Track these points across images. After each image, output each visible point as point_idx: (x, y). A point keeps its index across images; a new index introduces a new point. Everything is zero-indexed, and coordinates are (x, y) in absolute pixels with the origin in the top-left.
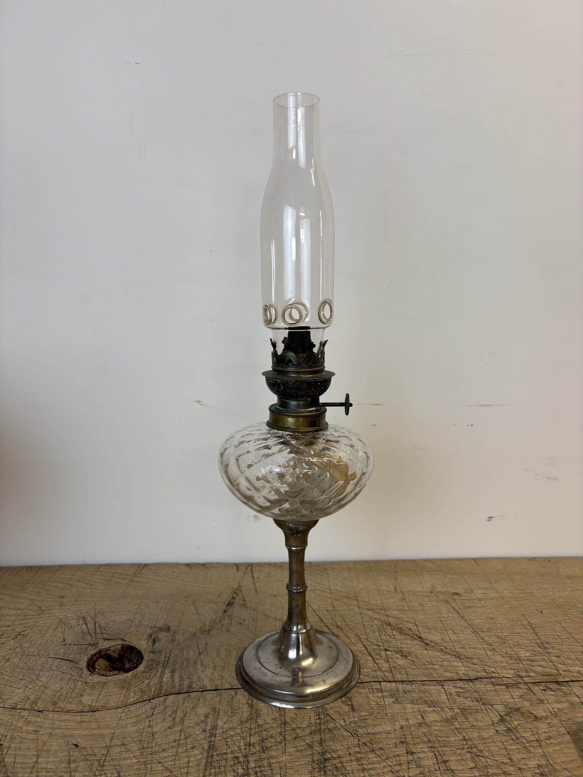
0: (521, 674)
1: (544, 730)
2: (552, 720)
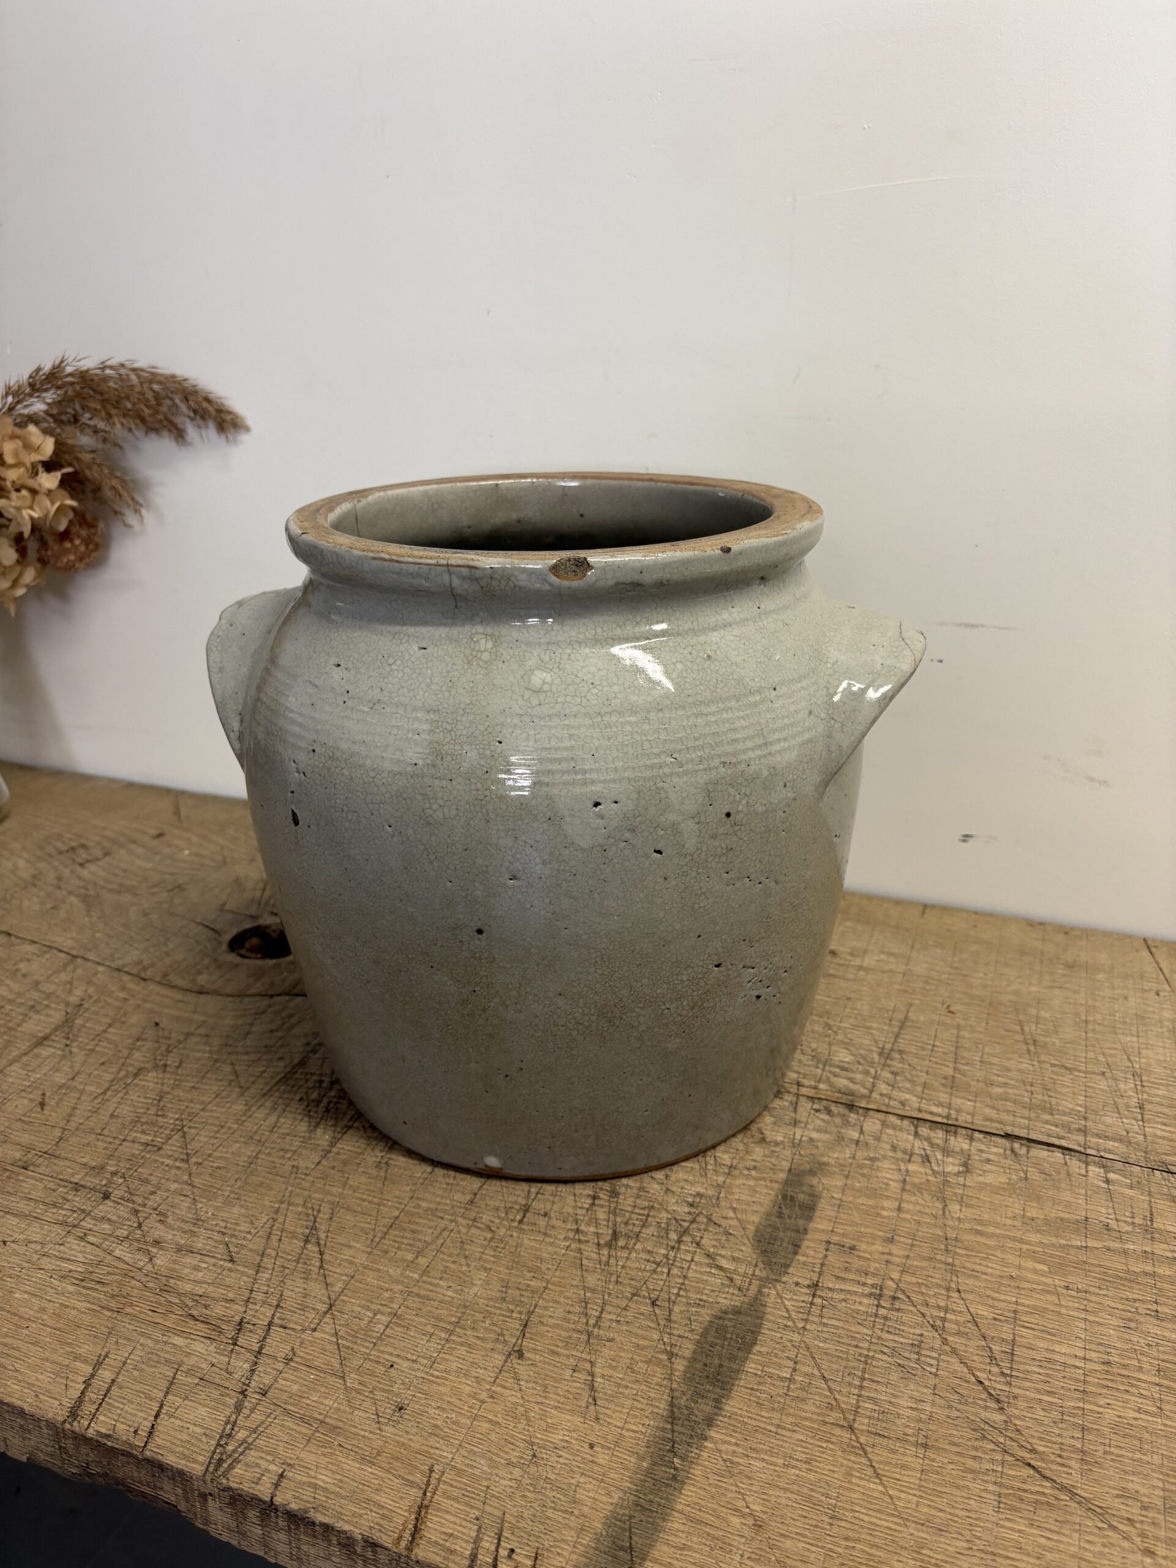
0: (806, 1082)
1: (755, 1157)
2: (784, 1149)
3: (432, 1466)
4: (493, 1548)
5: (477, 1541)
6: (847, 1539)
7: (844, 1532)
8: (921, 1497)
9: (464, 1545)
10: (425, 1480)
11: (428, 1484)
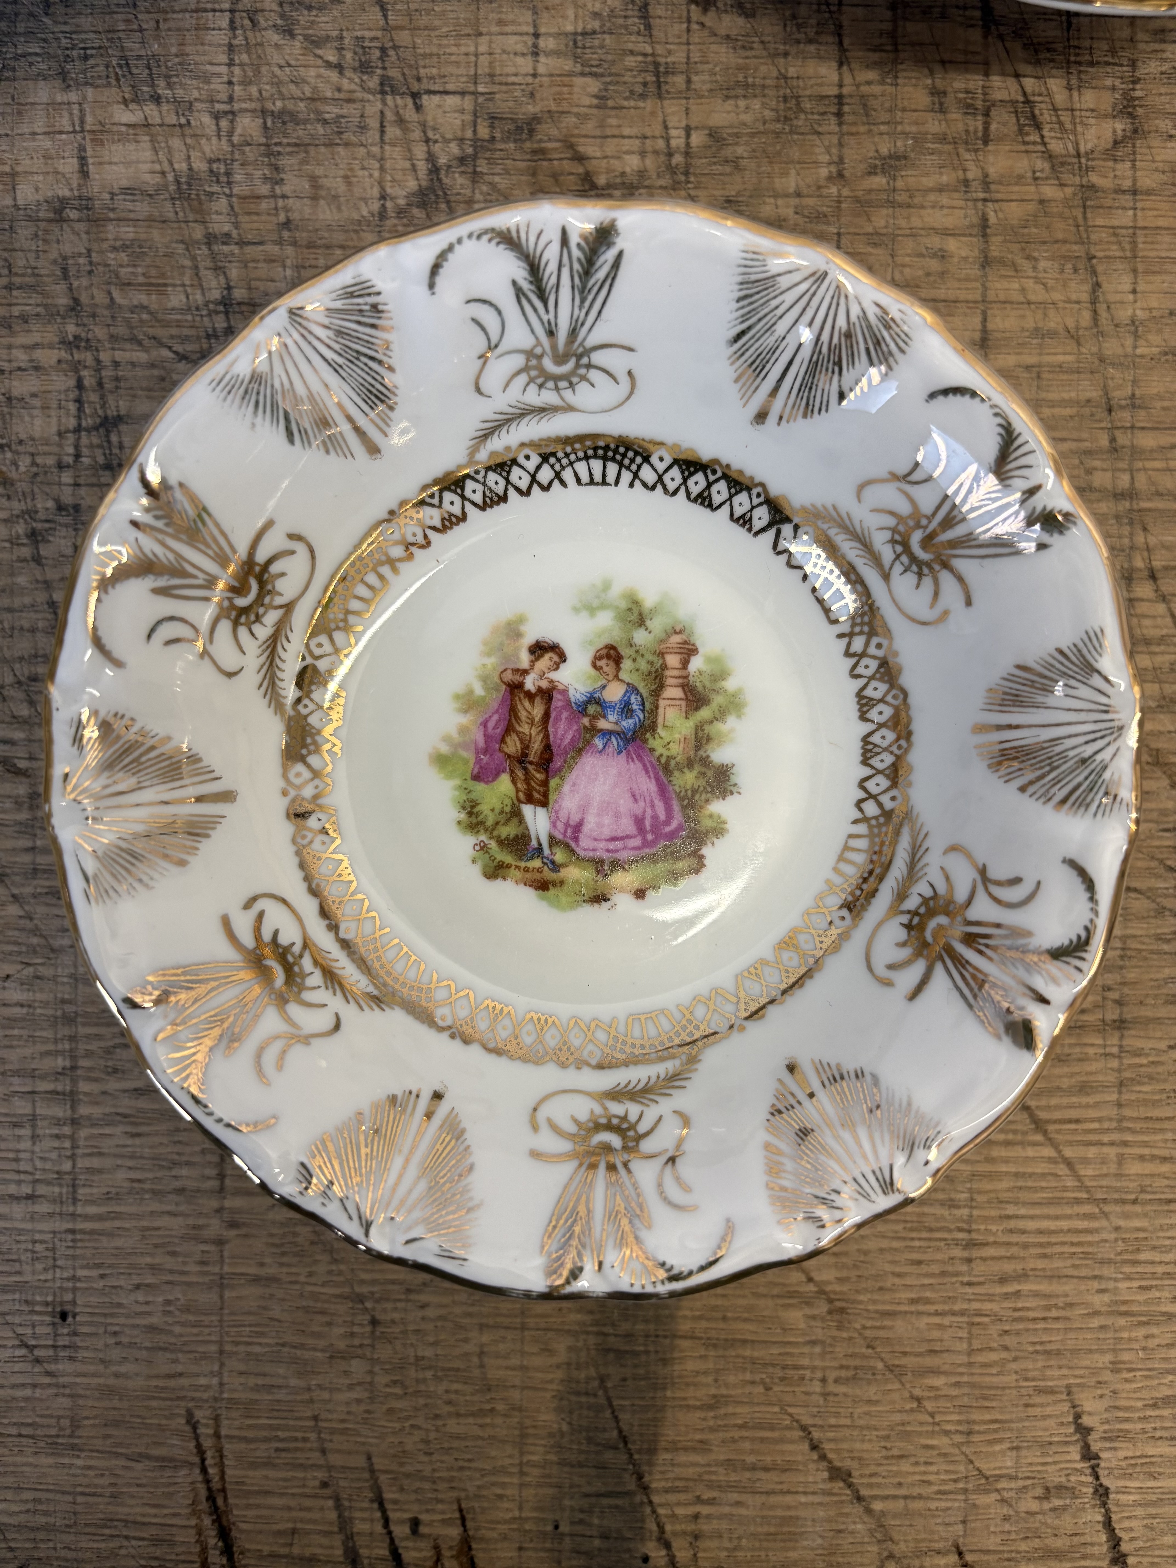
3: (190, 1415)
4: (379, 1528)
5: (344, 1524)
6: (1003, 1280)
7: (996, 1268)
8: (1125, 1144)
9: (325, 1541)
10: (192, 1445)
11: (201, 1451)
